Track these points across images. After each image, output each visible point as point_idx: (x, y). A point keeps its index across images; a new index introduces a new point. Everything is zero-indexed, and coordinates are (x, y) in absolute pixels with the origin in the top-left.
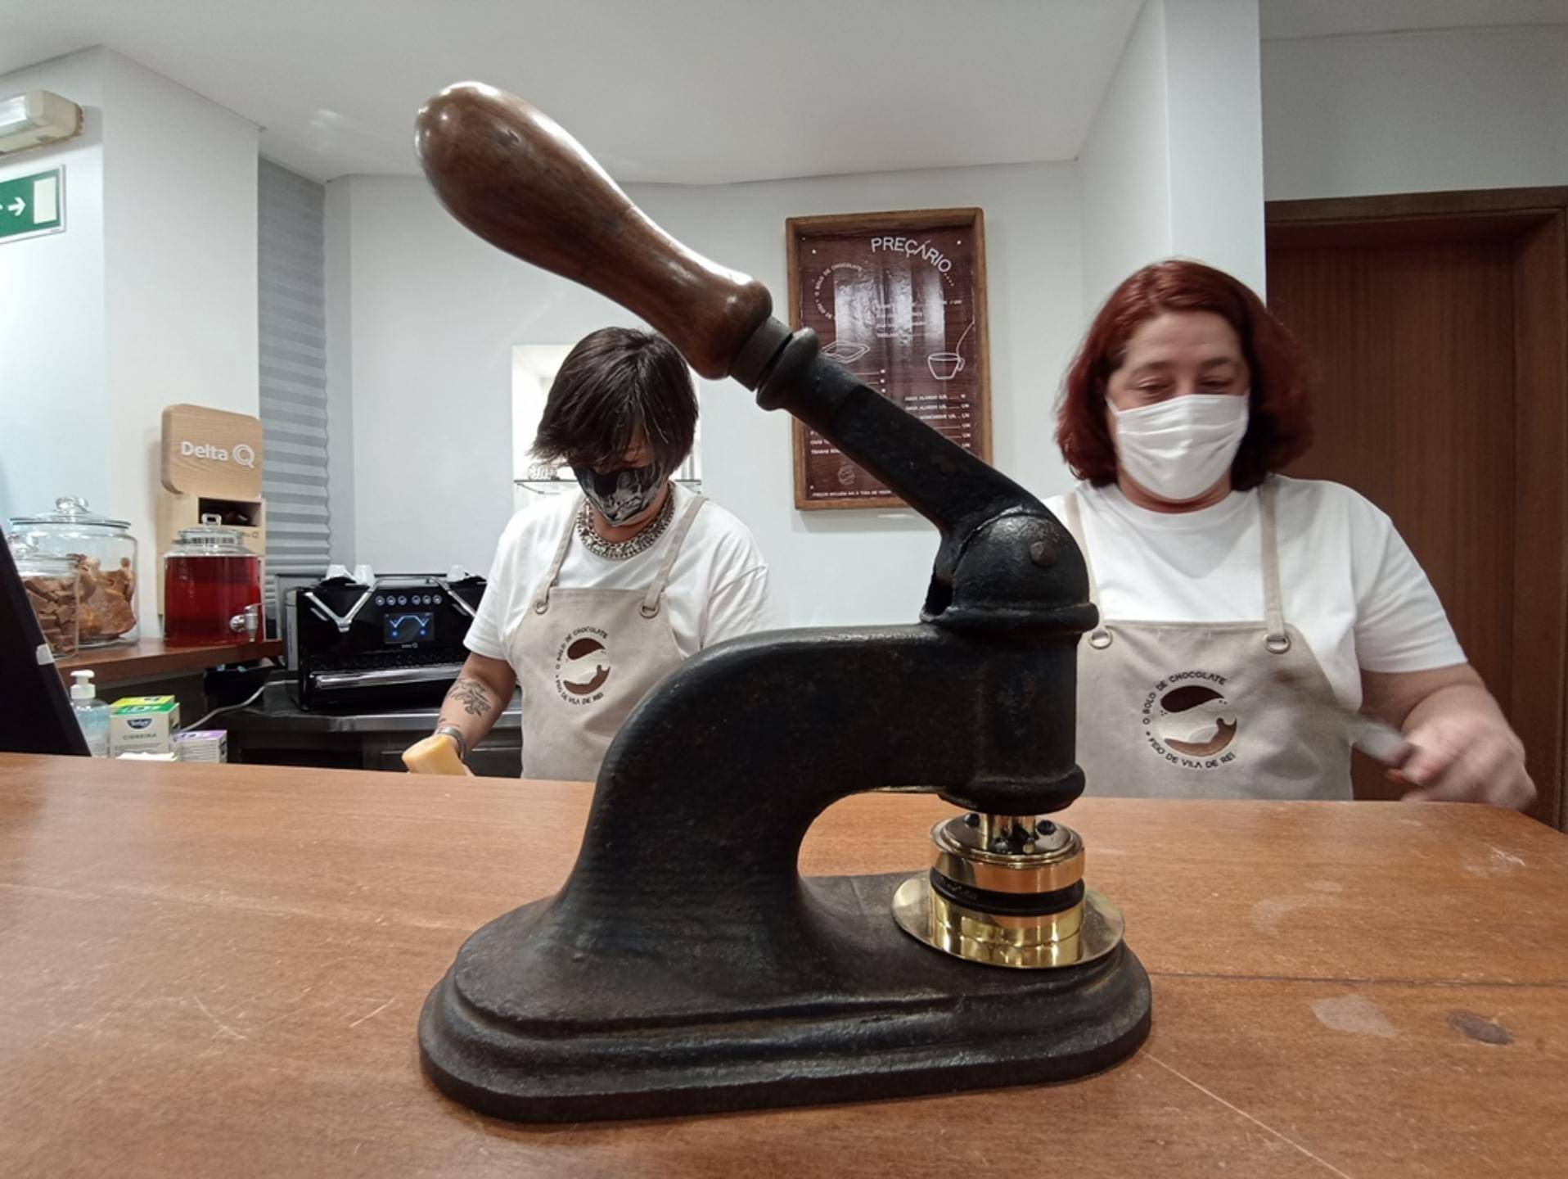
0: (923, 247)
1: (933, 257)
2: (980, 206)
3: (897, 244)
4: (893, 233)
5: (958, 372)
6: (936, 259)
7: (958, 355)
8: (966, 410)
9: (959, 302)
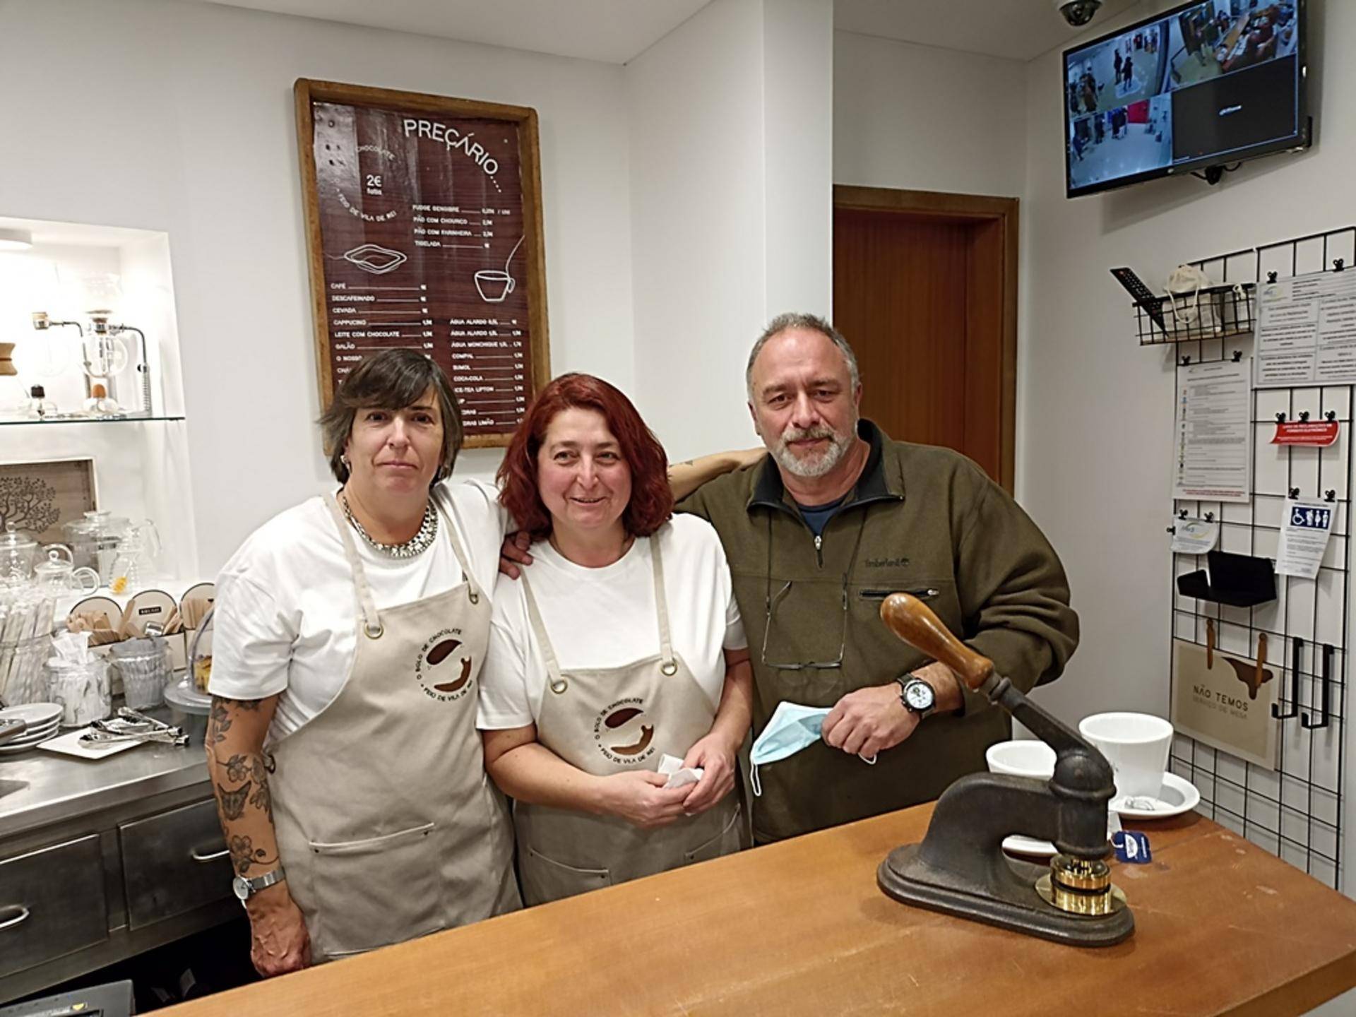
0: (466, 139)
1: (478, 154)
2: (532, 106)
3: (435, 131)
4: (433, 117)
5: (508, 293)
6: (480, 157)
7: (507, 274)
8: (517, 338)
9: (508, 212)
